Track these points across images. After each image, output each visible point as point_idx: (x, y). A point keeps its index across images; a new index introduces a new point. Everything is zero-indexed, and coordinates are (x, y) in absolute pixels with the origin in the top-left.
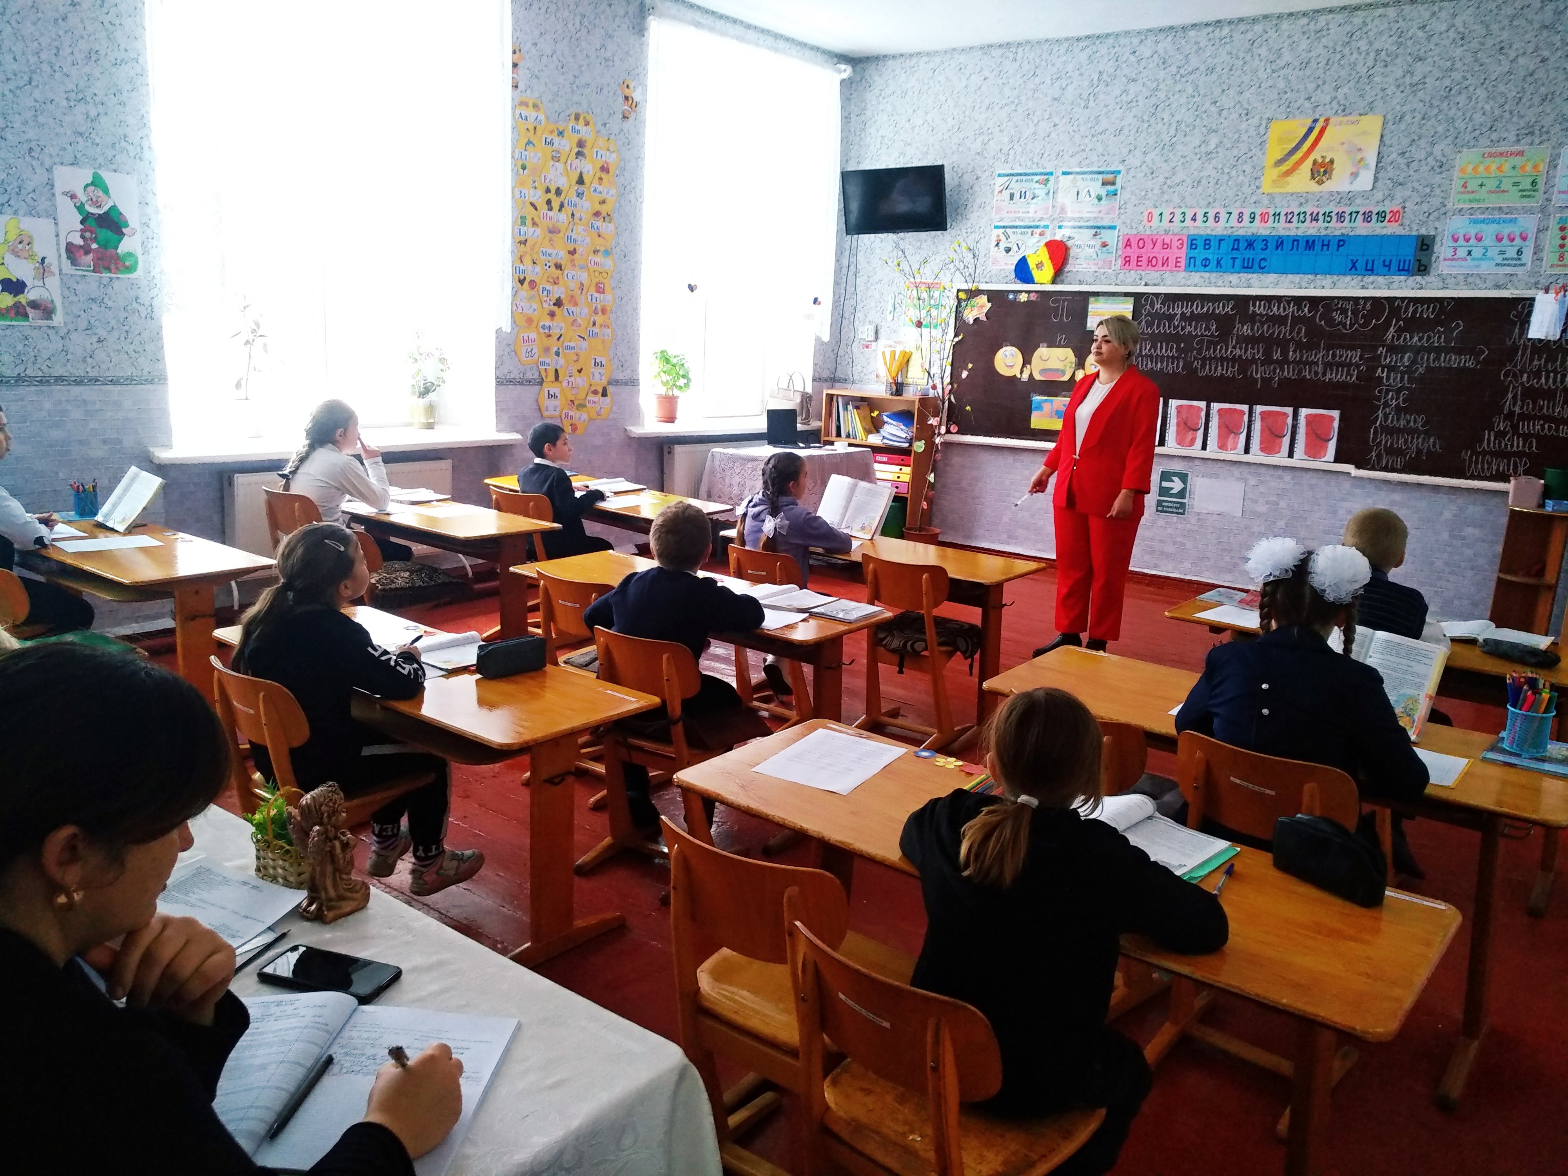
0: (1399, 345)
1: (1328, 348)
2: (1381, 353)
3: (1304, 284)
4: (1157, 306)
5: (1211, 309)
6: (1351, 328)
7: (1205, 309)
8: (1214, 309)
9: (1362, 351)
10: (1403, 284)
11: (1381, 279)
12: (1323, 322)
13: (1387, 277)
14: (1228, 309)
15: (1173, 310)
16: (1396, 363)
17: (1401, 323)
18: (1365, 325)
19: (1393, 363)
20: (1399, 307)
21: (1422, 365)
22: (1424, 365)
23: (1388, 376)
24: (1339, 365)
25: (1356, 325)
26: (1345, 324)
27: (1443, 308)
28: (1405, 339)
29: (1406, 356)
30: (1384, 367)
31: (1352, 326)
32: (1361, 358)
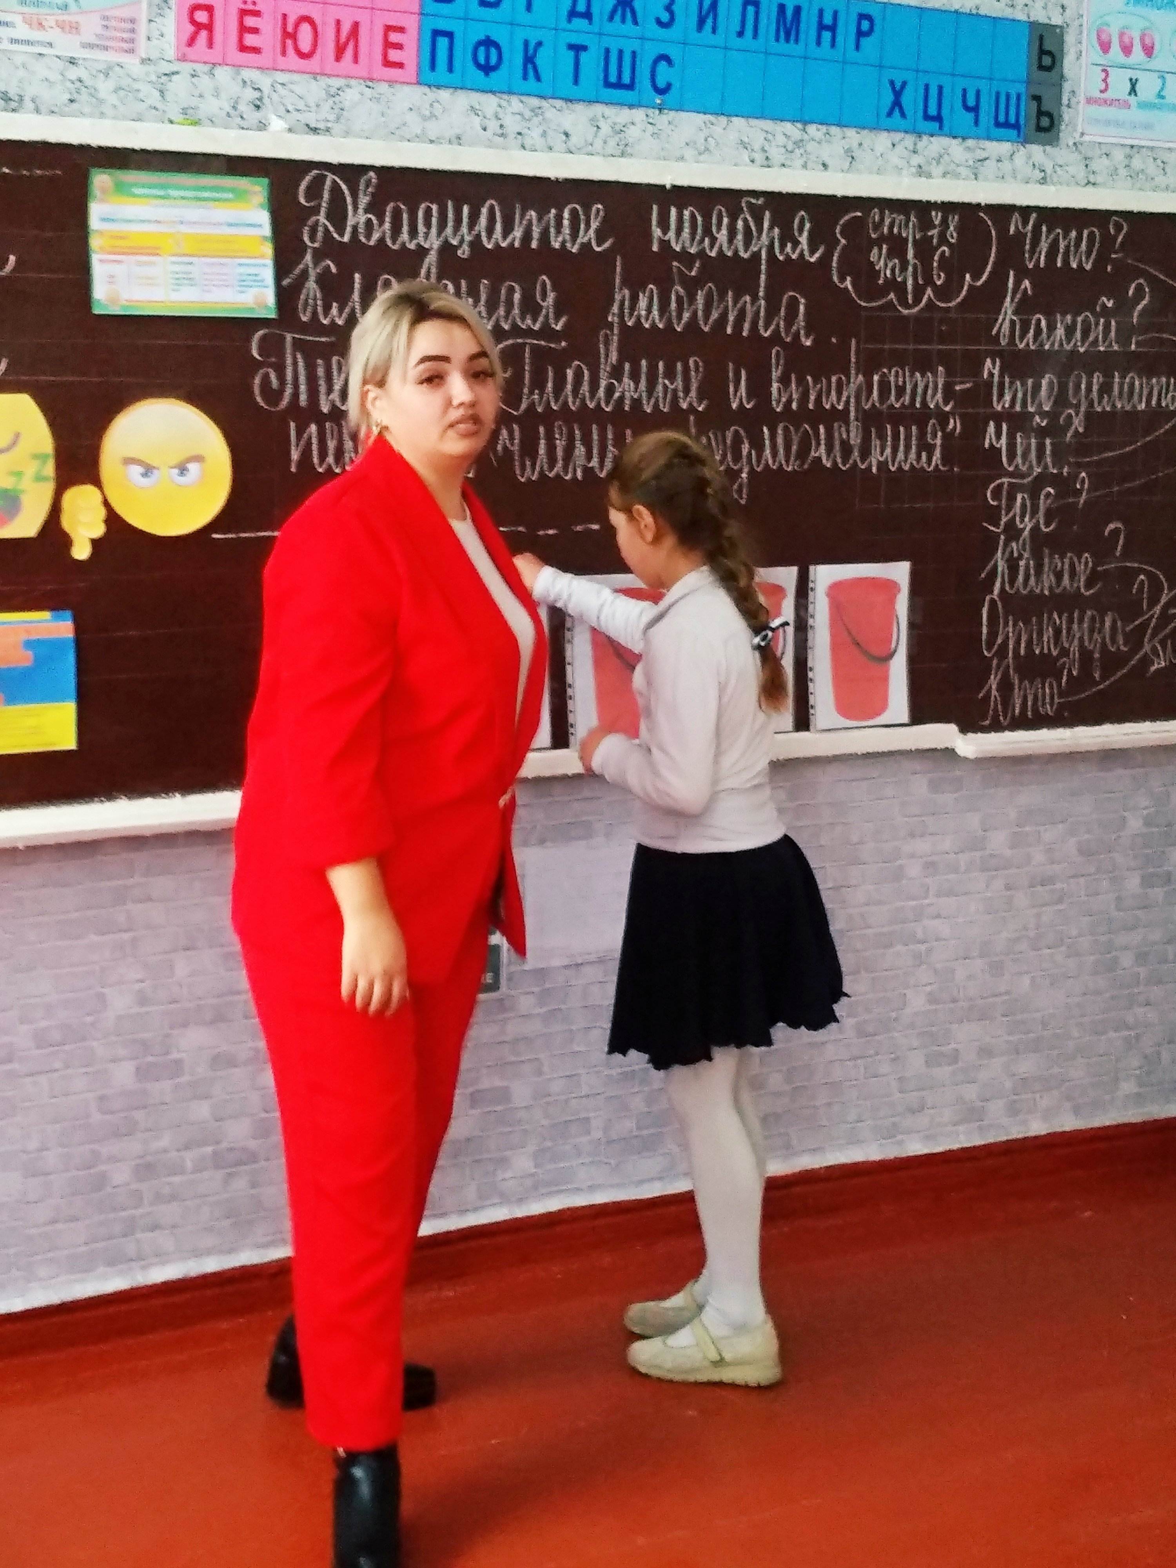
0: (1027, 352)
1: (868, 367)
2: (991, 375)
3: (776, 154)
4: (357, 218)
5: (536, 232)
6: (917, 300)
7: (518, 233)
8: (545, 235)
9: (949, 373)
10: (1006, 166)
11: (956, 149)
12: (848, 283)
13: (970, 143)
14: (587, 235)
15: (413, 233)
16: (1024, 404)
17: (1026, 283)
18: (944, 293)
19: (1018, 408)
20: (1020, 236)
21: (1077, 407)
22: (1083, 409)
23: (1011, 446)
24: (898, 418)
25: (929, 291)
26: (901, 289)
27: (1108, 241)
28: (1038, 331)
29: (1044, 383)
30: (998, 418)
31: (919, 292)
32: (949, 394)
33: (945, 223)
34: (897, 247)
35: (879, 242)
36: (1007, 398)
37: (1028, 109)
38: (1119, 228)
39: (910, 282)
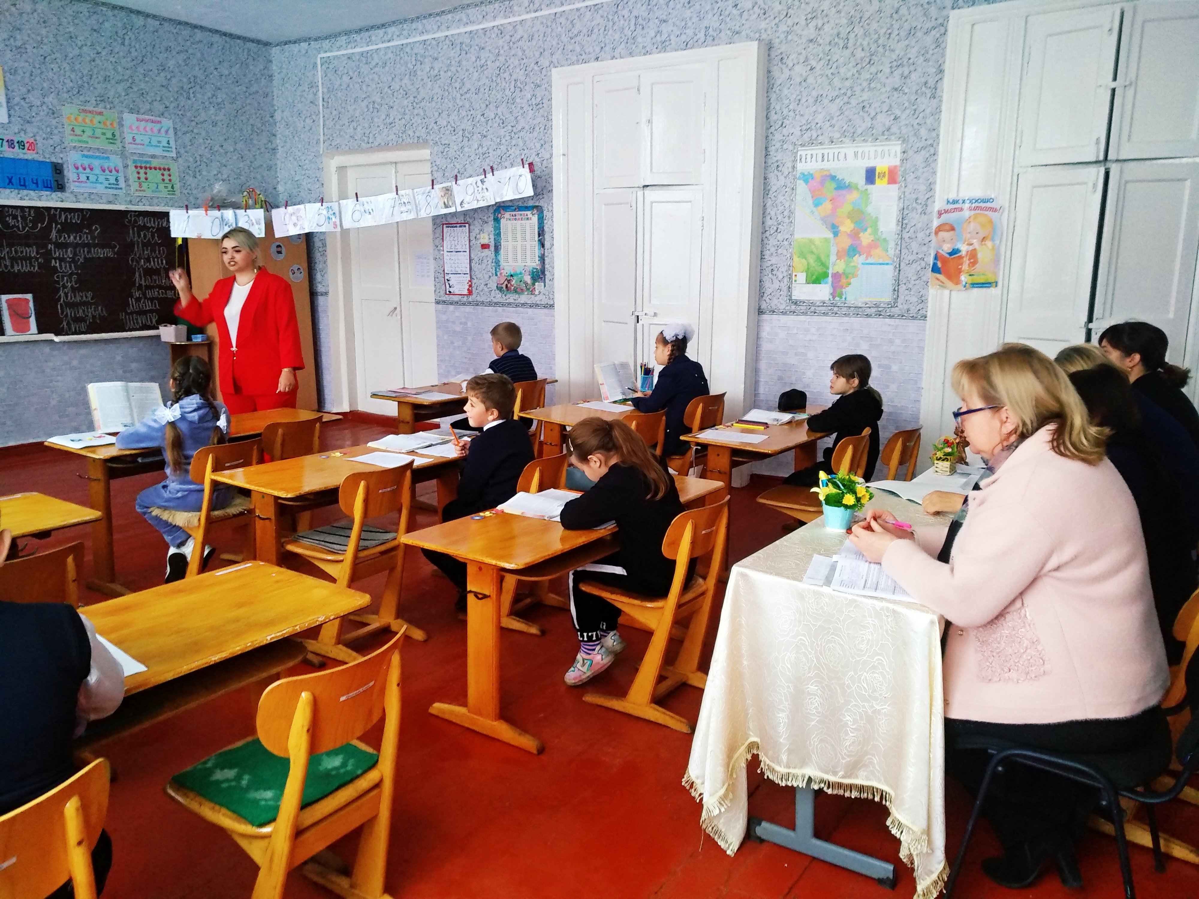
0: (62, 242)
1: (10, 246)
2: (51, 248)
6: (23, 230)
9: (37, 248)
10: (49, 197)
11: (33, 193)
13: (36, 192)
16: (63, 255)
17: (59, 226)
18: (33, 228)
19: (61, 256)
20: (55, 215)
21: (81, 256)
22: (83, 256)
23: (60, 265)
24: (22, 259)
25: (27, 228)
26: (18, 227)
27: (84, 216)
28: (65, 238)
29: (69, 250)
30: (55, 259)
31: (24, 228)
32: (37, 253)
33: (30, 212)
34: (15, 217)
35: (9, 216)
36: (57, 254)
37: (54, 184)
38: (87, 213)
39: (20, 226)
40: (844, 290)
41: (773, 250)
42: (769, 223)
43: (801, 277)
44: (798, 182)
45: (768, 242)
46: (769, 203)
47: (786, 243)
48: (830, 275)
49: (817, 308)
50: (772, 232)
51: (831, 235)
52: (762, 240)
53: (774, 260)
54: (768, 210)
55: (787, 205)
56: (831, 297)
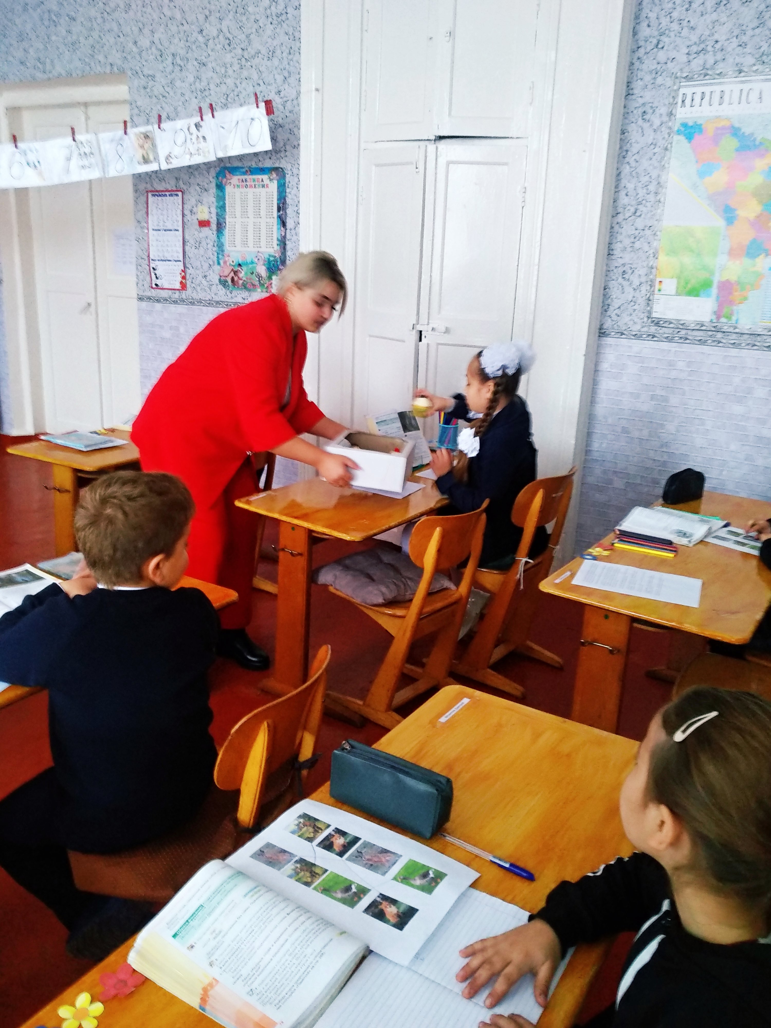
40: (735, 308)
41: (627, 242)
42: (624, 200)
43: (670, 286)
44: (676, 138)
45: (620, 230)
46: (626, 170)
47: (648, 232)
48: (715, 285)
49: (690, 332)
50: (627, 215)
51: (721, 223)
52: (612, 228)
53: (627, 257)
54: (624, 182)
55: (654, 174)
56: (714, 318)
